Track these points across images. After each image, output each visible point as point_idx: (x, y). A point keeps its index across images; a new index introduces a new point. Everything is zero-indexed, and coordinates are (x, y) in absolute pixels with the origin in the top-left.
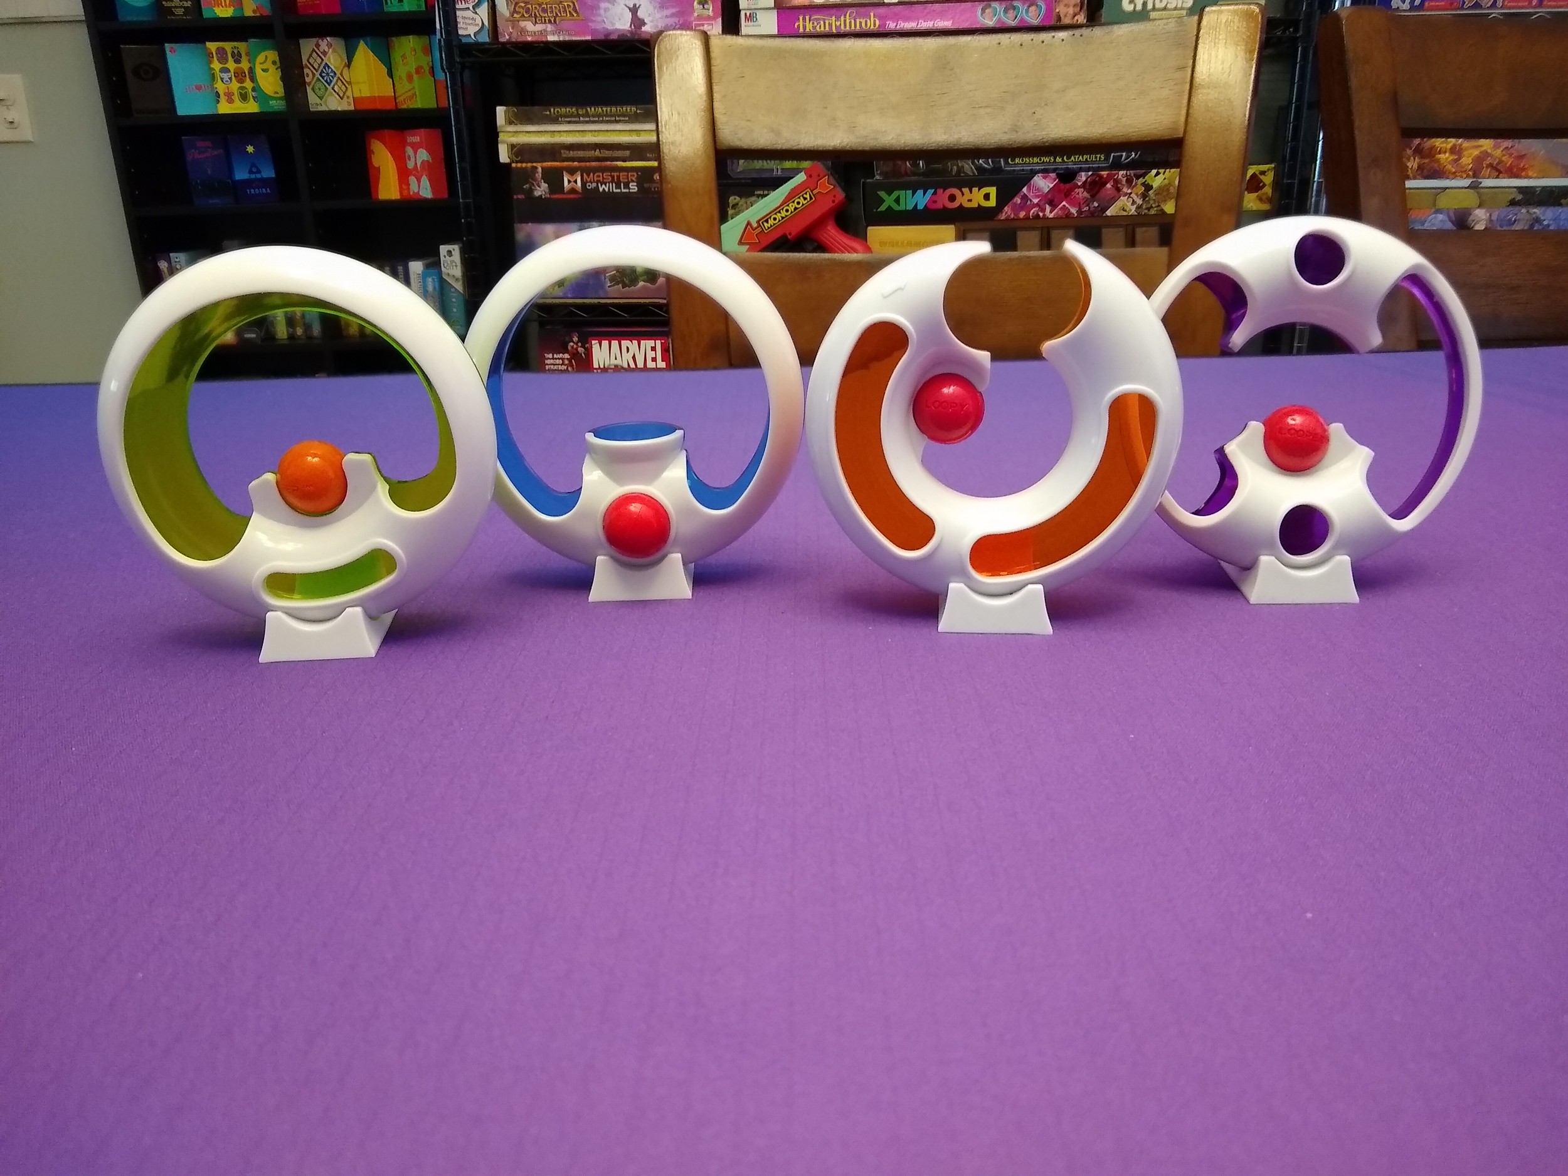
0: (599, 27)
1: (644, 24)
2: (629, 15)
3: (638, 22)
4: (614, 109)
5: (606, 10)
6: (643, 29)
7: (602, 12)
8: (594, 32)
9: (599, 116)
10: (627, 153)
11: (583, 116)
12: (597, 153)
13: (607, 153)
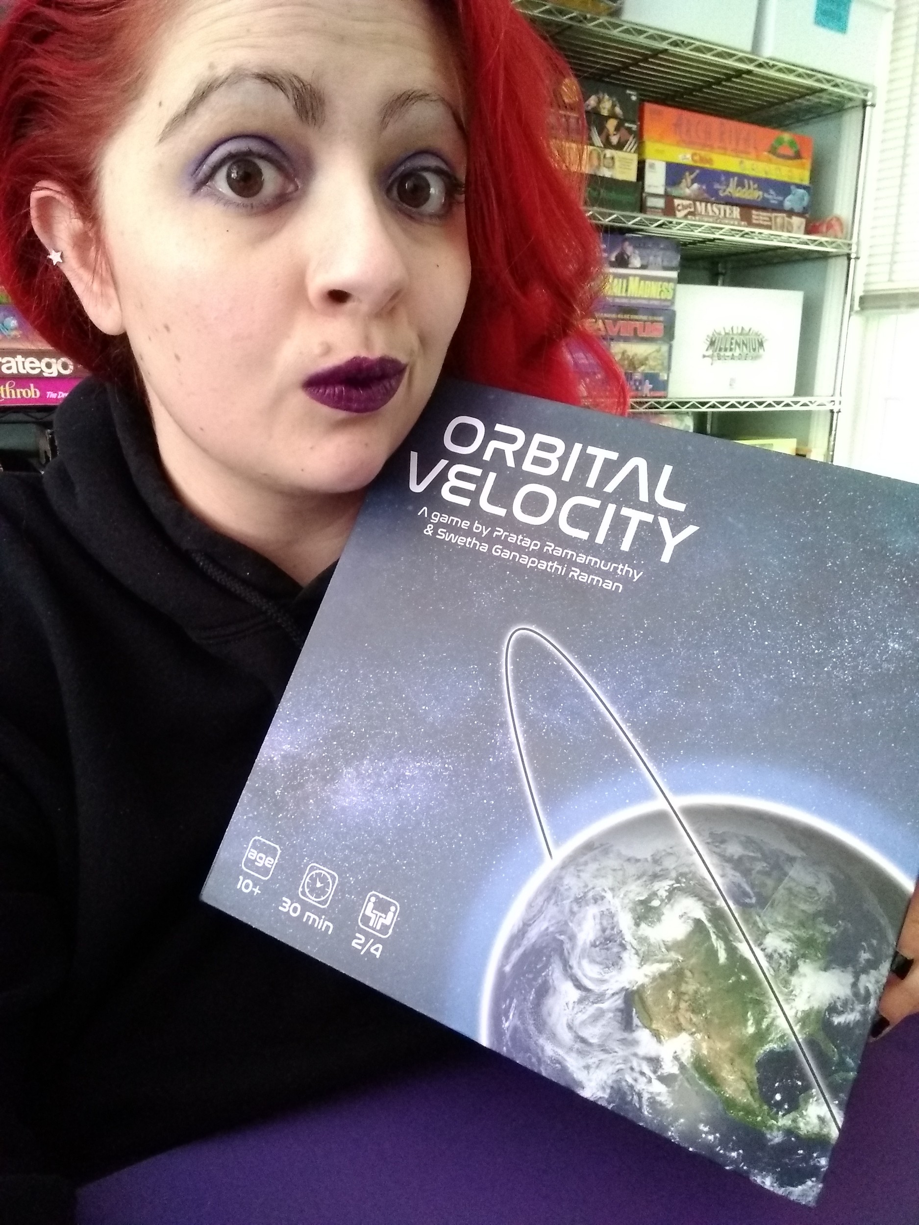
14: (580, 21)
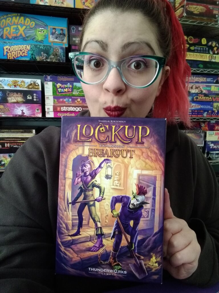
0: (14, 114)
1: (24, 113)
2: (21, 112)
3: (23, 113)
4: (17, 130)
5: (16, 110)
6: (25, 114)
7: (15, 111)
8: (13, 115)
9: (14, 132)
10: (20, 139)
11: (10, 132)
12: (13, 139)
13: (16, 139)
14: (207, 24)
